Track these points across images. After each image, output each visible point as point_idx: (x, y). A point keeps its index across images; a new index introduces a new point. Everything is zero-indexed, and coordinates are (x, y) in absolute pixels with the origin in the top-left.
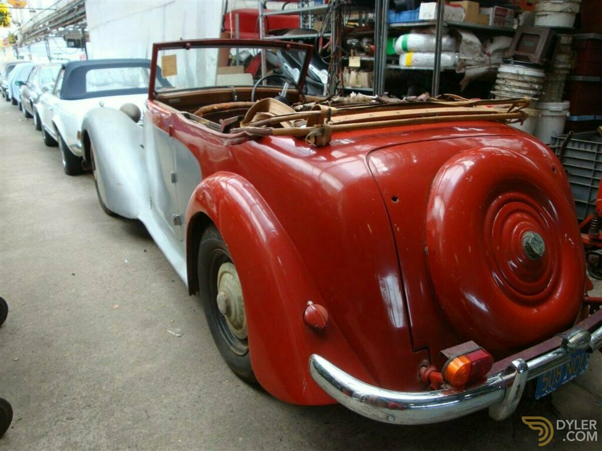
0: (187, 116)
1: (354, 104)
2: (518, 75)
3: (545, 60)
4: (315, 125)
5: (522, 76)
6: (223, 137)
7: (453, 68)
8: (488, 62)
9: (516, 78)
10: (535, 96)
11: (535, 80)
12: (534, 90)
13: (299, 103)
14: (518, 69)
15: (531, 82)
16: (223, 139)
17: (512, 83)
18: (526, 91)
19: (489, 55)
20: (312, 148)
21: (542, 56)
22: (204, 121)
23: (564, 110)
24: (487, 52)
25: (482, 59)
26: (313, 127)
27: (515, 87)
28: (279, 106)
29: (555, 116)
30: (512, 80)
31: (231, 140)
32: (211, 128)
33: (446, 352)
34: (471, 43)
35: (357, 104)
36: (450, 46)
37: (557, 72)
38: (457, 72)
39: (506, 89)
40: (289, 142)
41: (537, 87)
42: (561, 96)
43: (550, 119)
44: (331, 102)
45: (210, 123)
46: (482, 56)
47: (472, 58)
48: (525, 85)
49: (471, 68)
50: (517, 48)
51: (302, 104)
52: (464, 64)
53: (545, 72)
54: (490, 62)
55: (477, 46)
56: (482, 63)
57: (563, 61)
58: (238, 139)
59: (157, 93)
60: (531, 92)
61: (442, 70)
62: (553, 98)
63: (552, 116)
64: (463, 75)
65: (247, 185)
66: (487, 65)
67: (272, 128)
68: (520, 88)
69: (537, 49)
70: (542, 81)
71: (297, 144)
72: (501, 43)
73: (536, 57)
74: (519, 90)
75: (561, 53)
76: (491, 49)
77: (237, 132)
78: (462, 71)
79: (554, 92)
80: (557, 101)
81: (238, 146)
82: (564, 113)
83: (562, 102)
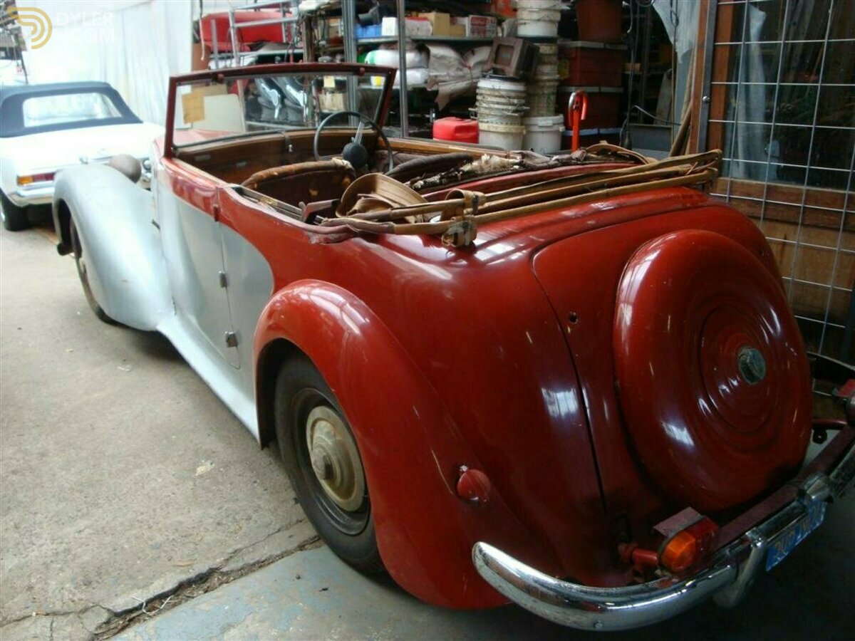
0: (240, 191)
1: (491, 173)
2: (493, 90)
3: (521, 72)
4: (454, 218)
5: (499, 90)
6: (310, 231)
7: (424, 86)
8: (469, 76)
9: (492, 92)
10: (515, 111)
11: (513, 94)
12: (513, 104)
13: (418, 178)
14: (492, 83)
15: (509, 97)
16: (310, 234)
17: (489, 99)
18: (505, 107)
19: (470, 68)
20: (450, 249)
21: (518, 69)
22: (269, 200)
23: (554, 124)
24: (468, 65)
25: (460, 73)
26: (452, 221)
27: (493, 103)
28: (394, 186)
29: (546, 132)
30: (489, 95)
31: (325, 236)
32: (281, 212)
33: (661, 527)
34: (443, 57)
35: (494, 173)
36: (420, 62)
37: (542, 84)
38: (429, 90)
39: (484, 105)
40: (414, 242)
41: (516, 101)
42: (552, 109)
43: (540, 136)
44: (461, 173)
45: (279, 203)
46: (461, 70)
47: (445, 74)
48: (503, 100)
49: (444, 85)
50: (495, 61)
51: (421, 180)
52: (435, 81)
53: (526, 85)
54: (472, 76)
55: (452, 60)
56: (462, 78)
57: (548, 73)
58: (336, 236)
59: (176, 148)
60: (510, 107)
61: (409, 89)
62: (541, 112)
63: (543, 132)
64: (436, 93)
65: (355, 302)
66: (469, 80)
67: (392, 223)
68: (498, 103)
69: (513, 60)
70: (523, 95)
71: (427, 243)
72: (483, 54)
73: (511, 70)
74: (496, 106)
75: (545, 63)
76: (472, 61)
77: (332, 224)
78: (435, 88)
79: (542, 105)
80: (547, 115)
81: (334, 246)
82: (555, 128)
83: (555, 115)
